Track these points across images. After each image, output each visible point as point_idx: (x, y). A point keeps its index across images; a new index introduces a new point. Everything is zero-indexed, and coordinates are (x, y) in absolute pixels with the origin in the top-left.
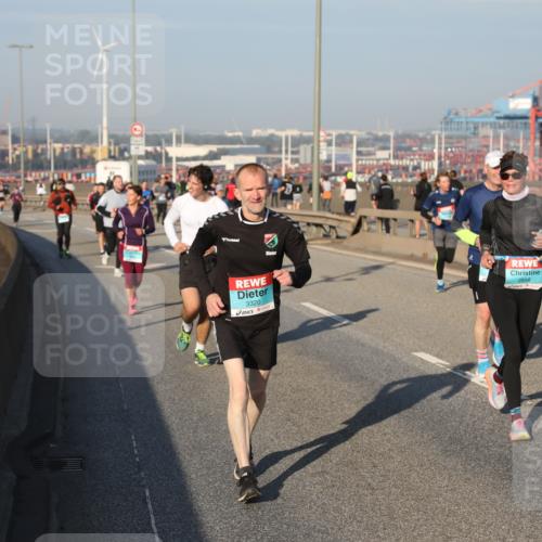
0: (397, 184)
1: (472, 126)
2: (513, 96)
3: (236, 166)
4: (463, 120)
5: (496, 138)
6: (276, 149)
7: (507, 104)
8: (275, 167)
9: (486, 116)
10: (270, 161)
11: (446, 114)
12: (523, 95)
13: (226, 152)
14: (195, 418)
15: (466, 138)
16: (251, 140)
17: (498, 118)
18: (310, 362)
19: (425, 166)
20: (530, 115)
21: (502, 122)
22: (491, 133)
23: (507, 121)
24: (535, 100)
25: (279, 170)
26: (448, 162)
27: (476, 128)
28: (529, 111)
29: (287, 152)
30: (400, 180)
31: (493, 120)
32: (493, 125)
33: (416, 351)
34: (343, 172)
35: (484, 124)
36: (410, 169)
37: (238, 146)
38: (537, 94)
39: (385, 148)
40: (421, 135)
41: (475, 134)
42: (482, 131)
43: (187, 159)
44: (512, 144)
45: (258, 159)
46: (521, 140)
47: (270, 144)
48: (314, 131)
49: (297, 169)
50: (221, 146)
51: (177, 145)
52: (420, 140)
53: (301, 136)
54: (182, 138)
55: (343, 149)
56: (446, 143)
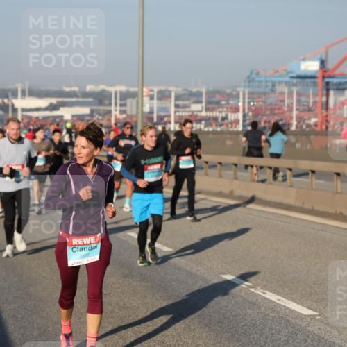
0: (208, 133)
1: (270, 84)
2: (304, 60)
3: (73, 116)
4: (263, 79)
5: (290, 94)
6: (107, 102)
7: (299, 66)
8: (107, 117)
9: (281, 76)
10: (102, 112)
11: (248, 74)
12: (312, 59)
13: (64, 104)
14: (35, 334)
15: (265, 94)
16: (86, 95)
17: (292, 77)
18: (134, 284)
19: (231, 117)
20: (318, 75)
21: (295, 81)
22: (286, 90)
23: (299, 80)
24: (323, 63)
25: (109, 120)
26: (250, 114)
27: (274, 86)
28: (317, 72)
29: (116, 104)
30: (211, 129)
31: (287, 79)
32: (287, 83)
33: (224, 274)
34: (163, 122)
35: (280, 83)
36: (220, 119)
37: (74, 99)
38: (324, 58)
39: (199, 102)
40: (228, 91)
41: (273, 91)
42: (279, 89)
43: (31, 110)
44: (303, 99)
45: (92, 111)
46: (311, 97)
47: (102, 98)
48: (138, 87)
49: (124, 119)
50: (60, 100)
51: (22, 98)
52: (228, 95)
53: (128, 91)
54: (27, 92)
55: (163, 102)
56: (249, 98)
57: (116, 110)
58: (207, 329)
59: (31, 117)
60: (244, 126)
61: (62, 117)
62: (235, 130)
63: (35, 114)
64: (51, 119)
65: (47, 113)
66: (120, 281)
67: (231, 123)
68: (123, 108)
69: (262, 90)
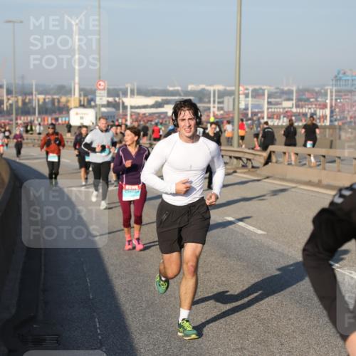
0: (299, 126)
4: (350, 78)
6: (206, 100)
8: (206, 113)
11: (336, 74)
13: (168, 103)
15: (351, 92)
16: (187, 93)
19: (320, 113)
25: (209, 116)
26: (337, 110)
29: (214, 102)
37: (176, 97)
39: (289, 99)
40: (317, 89)
43: (139, 107)
47: (202, 96)
48: (235, 86)
49: (222, 115)
50: (164, 98)
51: (131, 97)
52: (317, 93)
53: (225, 90)
54: (136, 91)
55: (257, 100)
56: (336, 96)
57: (214, 107)
58: (298, 305)
59: (139, 114)
60: (331, 121)
61: (166, 113)
62: (323, 124)
63: (143, 111)
64: (157, 115)
65: (153, 110)
66: (219, 260)
67: (319, 119)
68: (221, 105)
69: (349, 88)
